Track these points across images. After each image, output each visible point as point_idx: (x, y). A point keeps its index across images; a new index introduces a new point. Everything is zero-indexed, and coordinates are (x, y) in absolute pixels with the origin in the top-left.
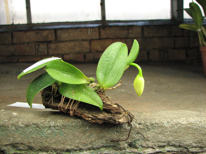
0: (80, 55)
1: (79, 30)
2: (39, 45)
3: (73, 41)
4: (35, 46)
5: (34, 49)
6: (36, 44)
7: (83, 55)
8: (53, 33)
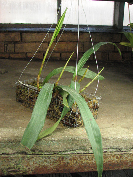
0: (40, 54)
1: (41, 33)
2: (7, 44)
3: (35, 42)
4: (4, 44)
5: (4, 47)
6: (5, 43)
7: (42, 54)
8: (20, 36)
